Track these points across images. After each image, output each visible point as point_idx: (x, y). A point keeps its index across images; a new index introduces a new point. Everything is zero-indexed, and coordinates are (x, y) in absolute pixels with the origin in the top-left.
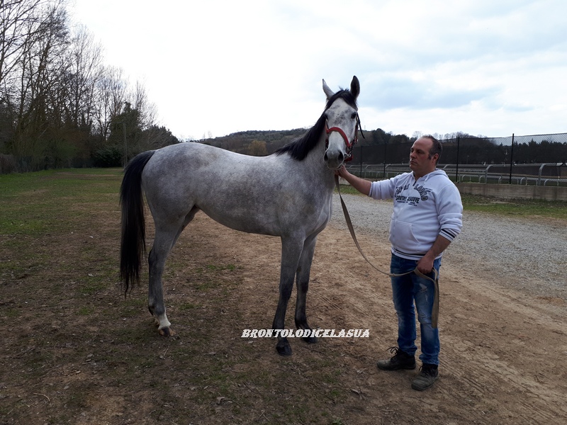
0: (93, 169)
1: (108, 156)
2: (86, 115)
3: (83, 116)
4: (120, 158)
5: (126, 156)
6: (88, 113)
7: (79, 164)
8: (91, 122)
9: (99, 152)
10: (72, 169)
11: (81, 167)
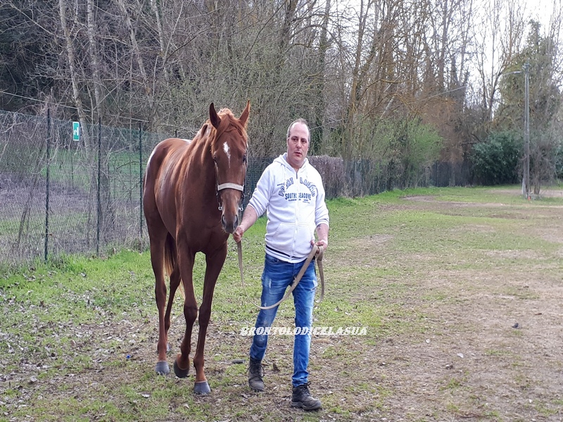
0: (466, 190)
1: (494, 156)
2: (459, 60)
3: (453, 65)
4: (515, 161)
5: (527, 156)
6: (463, 53)
7: (443, 177)
8: (467, 74)
9: (477, 147)
10: (431, 187)
11: (446, 184)
